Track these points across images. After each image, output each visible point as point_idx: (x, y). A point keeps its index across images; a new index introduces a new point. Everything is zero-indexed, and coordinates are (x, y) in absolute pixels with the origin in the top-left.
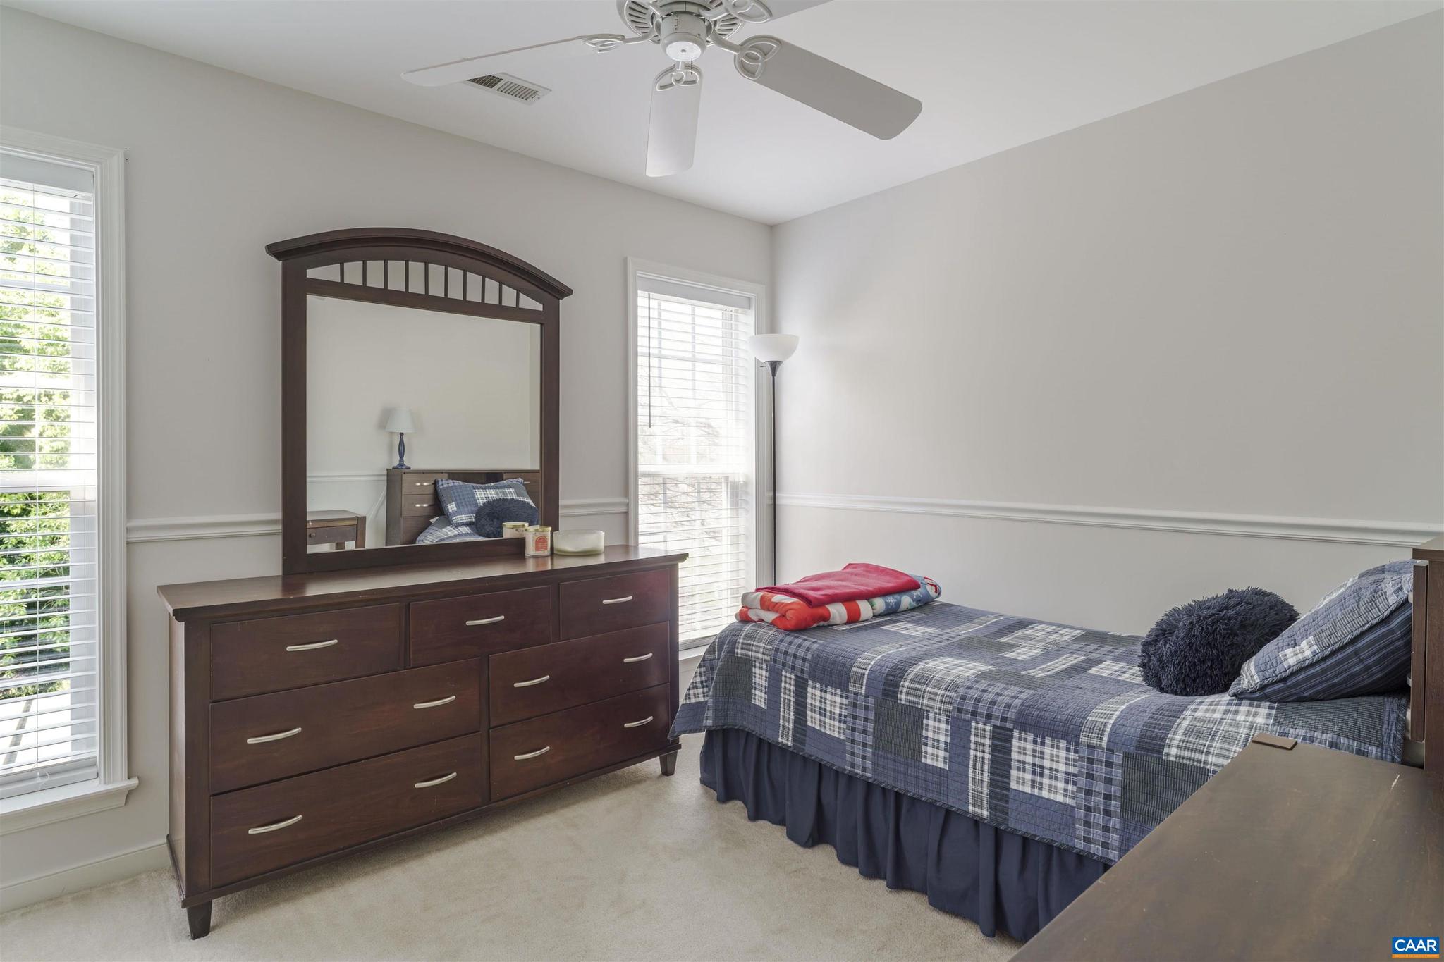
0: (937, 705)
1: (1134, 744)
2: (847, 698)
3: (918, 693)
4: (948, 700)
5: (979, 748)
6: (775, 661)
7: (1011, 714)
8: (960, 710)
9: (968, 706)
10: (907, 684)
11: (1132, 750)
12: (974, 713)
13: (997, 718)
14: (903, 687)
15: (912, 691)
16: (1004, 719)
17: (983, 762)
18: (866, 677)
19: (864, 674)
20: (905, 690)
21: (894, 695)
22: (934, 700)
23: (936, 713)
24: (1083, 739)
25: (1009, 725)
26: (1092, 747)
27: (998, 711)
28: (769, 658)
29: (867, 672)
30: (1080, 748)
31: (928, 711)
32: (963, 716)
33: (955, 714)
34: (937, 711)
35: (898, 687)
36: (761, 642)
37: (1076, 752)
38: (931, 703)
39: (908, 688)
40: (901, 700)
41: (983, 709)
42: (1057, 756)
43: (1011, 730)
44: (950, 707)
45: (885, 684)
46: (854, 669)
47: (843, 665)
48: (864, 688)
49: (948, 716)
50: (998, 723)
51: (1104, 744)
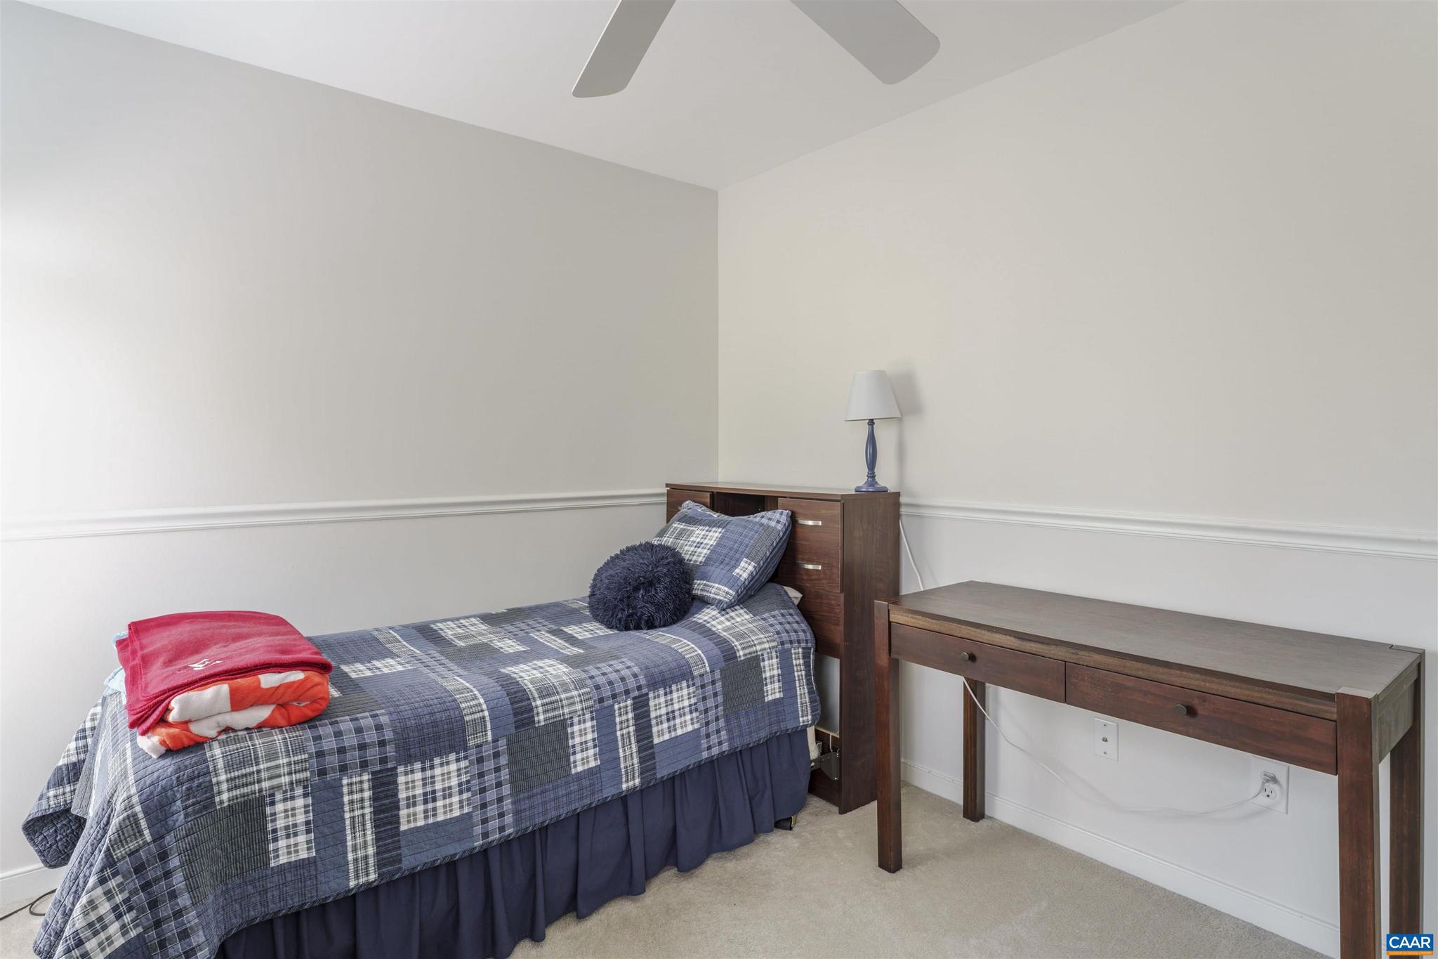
0: (578, 707)
1: (722, 659)
2: (466, 758)
3: (556, 705)
4: (586, 697)
5: (625, 725)
6: (322, 772)
7: (643, 681)
8: (601, 700)
9: (606, 692)
10: (539, 702)
11: (723, 664)
12: (614, 696)
13: (634, 690)
14: (537, 707)
15: (550, 707)
16: (639, 688)
17: (629, 737)
18: (488, 719)
19: (484, 717)
20: (540, 709)
21: (531, 721)
22: (574, 704)
23: (579, 716)
24: (696, 673)
25: (645, 691)
26: (701, 676)
27: (632, 683)
28: (308, 774)
29: (486, 713)
30: (696, 681)
31: (571, 718)
32: (606, 704)
33: (598, 706)
34: (581, 713)
35: (532, 710)
36: (277, 758)
37: (694, 685)
38: (572, 708)
39: (543, 705)
40: (539, 722)
41: (619, 688)
42: (683, 696)
43: (647, 694)
44: (591, 703)
45: (515, 714)
46: (467, 718)
47: (449, 721)
48: (489, 733)
49: (591, 712)
50: (636, 693)
51: (708, 669)
